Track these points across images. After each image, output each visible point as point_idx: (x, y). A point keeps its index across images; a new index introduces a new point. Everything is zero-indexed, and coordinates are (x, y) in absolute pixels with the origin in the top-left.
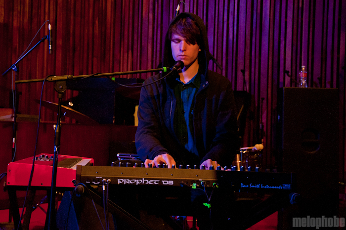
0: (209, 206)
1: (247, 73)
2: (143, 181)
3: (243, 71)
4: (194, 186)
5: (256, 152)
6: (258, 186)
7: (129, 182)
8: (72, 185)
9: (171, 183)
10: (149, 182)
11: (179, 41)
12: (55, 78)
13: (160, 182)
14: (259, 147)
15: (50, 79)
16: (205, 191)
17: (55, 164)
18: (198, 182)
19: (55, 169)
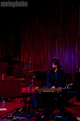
0: (61, 96)
1: (69, 70)
2: (48, 91)
3: (68, 69)
4: (58, 92)
5: (71, 85)
6: (71, 92)
7: (45, 91)
8: (34, 92)
9: (53, 92)
10: (49, 92)
11: (53, 65)
12: (30, 71)
13: (51, 92)
14: (72, 84)
15: (29, 72)
16: (60, 93)
17: (31, 88)
18: (59, 91)
19: (31, 89)
